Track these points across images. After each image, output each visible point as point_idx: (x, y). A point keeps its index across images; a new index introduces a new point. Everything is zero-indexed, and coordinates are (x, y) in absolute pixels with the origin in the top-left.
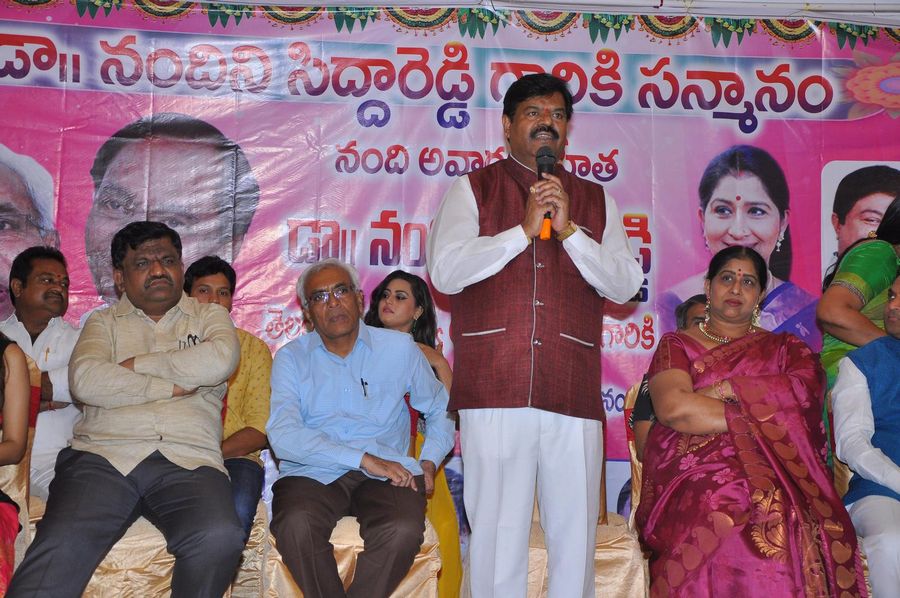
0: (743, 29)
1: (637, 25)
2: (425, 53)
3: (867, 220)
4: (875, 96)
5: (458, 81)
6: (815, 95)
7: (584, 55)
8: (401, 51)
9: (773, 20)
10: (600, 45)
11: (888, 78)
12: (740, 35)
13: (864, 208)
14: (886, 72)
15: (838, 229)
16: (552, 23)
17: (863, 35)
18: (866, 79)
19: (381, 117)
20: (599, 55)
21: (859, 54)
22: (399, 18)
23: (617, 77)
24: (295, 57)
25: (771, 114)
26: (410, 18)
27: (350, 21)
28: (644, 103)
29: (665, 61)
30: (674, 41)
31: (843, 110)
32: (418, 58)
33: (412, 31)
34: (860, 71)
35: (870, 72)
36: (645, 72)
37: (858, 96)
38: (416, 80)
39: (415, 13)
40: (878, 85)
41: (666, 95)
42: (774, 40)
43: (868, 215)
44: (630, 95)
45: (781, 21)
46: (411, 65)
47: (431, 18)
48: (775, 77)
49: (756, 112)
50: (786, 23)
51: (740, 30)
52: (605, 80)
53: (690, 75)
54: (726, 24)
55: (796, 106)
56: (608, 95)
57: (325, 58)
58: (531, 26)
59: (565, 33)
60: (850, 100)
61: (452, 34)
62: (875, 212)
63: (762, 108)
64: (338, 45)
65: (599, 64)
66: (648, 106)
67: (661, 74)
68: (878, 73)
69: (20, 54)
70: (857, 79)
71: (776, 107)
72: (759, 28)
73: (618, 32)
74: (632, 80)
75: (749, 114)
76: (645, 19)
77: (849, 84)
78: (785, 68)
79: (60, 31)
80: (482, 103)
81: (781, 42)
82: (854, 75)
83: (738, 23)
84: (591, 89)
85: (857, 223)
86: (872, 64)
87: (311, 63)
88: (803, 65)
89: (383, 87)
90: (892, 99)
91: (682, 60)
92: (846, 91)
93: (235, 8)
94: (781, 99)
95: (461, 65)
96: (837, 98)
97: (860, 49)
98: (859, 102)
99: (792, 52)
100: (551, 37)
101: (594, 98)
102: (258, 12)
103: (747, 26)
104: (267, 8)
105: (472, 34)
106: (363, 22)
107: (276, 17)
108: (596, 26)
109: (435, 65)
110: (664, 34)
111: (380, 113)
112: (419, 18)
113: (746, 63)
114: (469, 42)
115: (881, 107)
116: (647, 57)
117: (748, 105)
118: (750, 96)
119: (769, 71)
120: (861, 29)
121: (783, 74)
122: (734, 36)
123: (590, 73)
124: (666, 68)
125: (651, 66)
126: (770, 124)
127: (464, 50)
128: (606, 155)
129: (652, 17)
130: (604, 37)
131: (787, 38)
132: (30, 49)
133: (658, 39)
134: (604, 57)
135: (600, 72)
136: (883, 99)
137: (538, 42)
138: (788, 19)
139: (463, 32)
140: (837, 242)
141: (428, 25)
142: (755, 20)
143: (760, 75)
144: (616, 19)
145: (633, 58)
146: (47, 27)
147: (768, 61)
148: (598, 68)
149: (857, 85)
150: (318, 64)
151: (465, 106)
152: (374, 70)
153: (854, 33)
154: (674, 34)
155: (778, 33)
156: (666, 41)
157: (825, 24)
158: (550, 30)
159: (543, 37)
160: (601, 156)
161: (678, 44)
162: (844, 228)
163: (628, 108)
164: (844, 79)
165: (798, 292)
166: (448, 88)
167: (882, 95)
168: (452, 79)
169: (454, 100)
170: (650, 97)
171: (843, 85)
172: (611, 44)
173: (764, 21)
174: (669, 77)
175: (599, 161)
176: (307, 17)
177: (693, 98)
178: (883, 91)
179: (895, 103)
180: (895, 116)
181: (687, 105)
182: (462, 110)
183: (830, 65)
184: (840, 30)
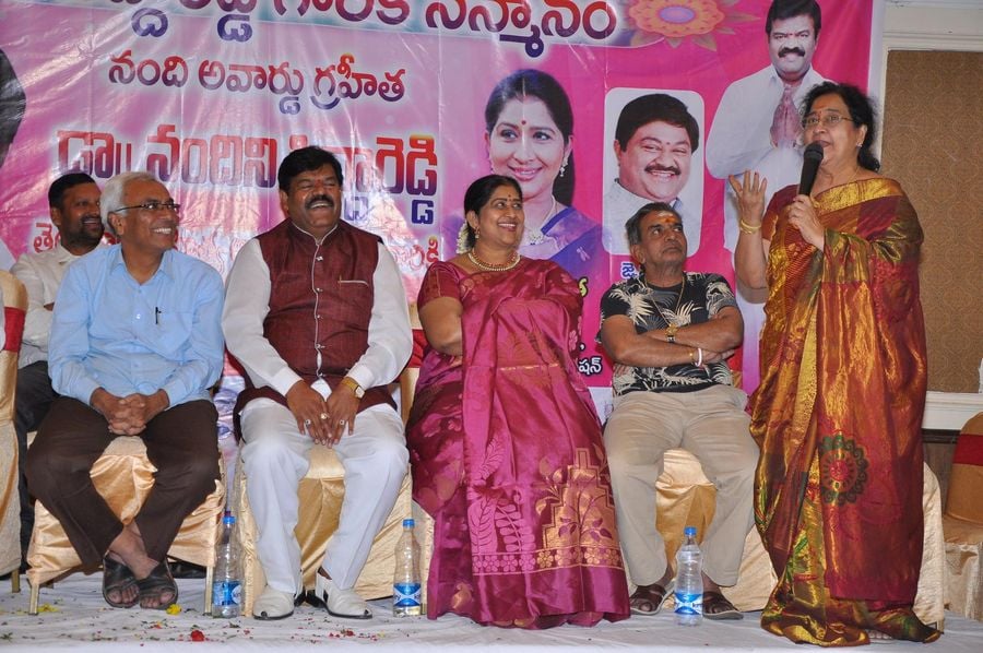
3: (647, 147)
4: (657, 25)
6: (599, 21)
11: (668, 7)
13: (644, 135)
14: (667, 1)
15: (619, 155)
18: (648, 7)
19: (158, 27)
25: (556, 38)
28: (432, 24)
31: (625, 39)
37: (640, 24)
40: (659, 13)
41: (454, 15)
43: (647, 142)
44: (417, 13)
48: (561, 1)
49: (543, 36)
55: (581, 32)
60: (632, 28)
62: (654, 139)
63: (548, 33)
66: (435, 26)
68: (659, 1)
70: (638, 7)
71: (562, 32)
75: (535, 38)
77: (631, 12)
80: (265, 16)
82: (636, 2)
84: (378, 6)
85: (638, 150)
90: (671, 28)
92: (628, 19)
94: (567, 23)
96: (620, 25)
98: (640, 30)
101: (381, 15)
111: (156, 22)
115: (662, 35)
117: (534, 28)
118: (536, 20)
126: (556, 49)
128: (393, 75)
136: (664, 28)
140: (618, 168)
149: (639, 12)
151: (247, 18)
160: (387, 75)
162: (625, 154)
163: (415, 27)
164: (626, 6)
165: (580, 217)
167: (662, 24)
169: (235, 12)
170: (437, 16)
171: (626, 13)
175: (386, 80)
177: (480, 19)
178: (662, 20)
179: (675, 32)
180: (674, 45)
181: (474, 27)
182: (244, 22)
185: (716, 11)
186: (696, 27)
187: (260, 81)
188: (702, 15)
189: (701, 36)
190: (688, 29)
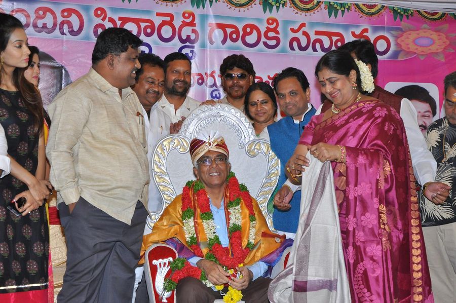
0: (345, 8)
1: (288, 4)
2: (171, 16)
4: (412, 47)
5: (190, 33)
6: (381, 46)
7: (260, 20)
8: (159, 14)
9: (360, 4)
10: (268, 15)
11: (419, 38)
12: (343, 12)
14: (418, 34)
16: (242, 2)
17: (406, 14)
18: (408, 38)
20: (268, 21)
21: (404, 24)
23: (277, 33)
24: (97, 16)
28: (292, 48)
29: (303, 25)
30: (308, 14)
31: (396, 54)
32: (168, 19)
33: (165, 3)
34: (405, 34)
35: (410, 34)
36: (293, 30)
37: (404, 47)
38: (167, 32)
40: (414, 42)
41: (304, 44)
42: (361, 15)
44: (284, 43)
45: (364, 5)
46: (164, 23)
48: (361, 35)
50: (367, 6)
51: (343, 9)
52: (271, 34)
53: (317, 33)
54: (335, 6)
56: (273, 43)
57: (116, 18)
58: (231, 3)
59: (250, 7)
60: (399, 49)
61: (187, 6)
64: (122, 10)
65: (267, 25)
66: (294, 50)
67: (301, 32)
68: (414, 35)
70: (403, 38)
72: (353, 8)
73: (278, 8)
74: (286, 35)
76: (293, 2)
77: (399, 41)
78: (366, 30)
80: (203, 46)
81: (364, 16)
82: (402, 36)
83: (342, 5)
84: (263, 39)
86: (410, 30)
87: (107, 19)
88: (376, 29)
89: (148, 35)
90: (420, 49)
91: (312, 24)
92: (397, 44)
95: (192, 24)
96: (393, 48)
97: (405, 22)
98: (404, 50)
99: (370, 22)
100: (242, 9)
101: (265, 44)
103: (347, 7)
105: (198, 7)
108: (266, 4)
109: (177, 23)
110: (303, 10)
113: (346, 27)
114: (198, 12)
115: (415, 53)
116: (294, 22)
119: (358, 32)
120: (405, 10)
121: (365, 34)
122: (340, 12)
123: (263, 30)
124: (304, 29)
125: (296, 28)
127: (193, 15)
128: (272, 76)
130: (271, 10)
131: (367, 14)
133: (300, 13)
134: (270, 21)
135: (269, 30)
136: (417, 49)
137: (235, 12)
138: (368, 4)
139: (193, 6)
142: (351, 4)
143: (353, 34)
144: (277, 1)
145: (286, 23)
147: (358, 26)
148: (267, 28)
149: (403, 41)
150: (111, 20)
151: (193, 47)
152: (143, 25)
153: (402, 13)
154: (308, 10)
155: (362, 11)
156: (304, 13)
157: (387, 7)
158: (241, 6)
159: (237, 9)
160: (269, 77)
161: (310, 15)
163: (284, 50)
164: (397, 38)
166: (184, 37)
167: (416, 47)
168: (186, 32)
169: (188, 44)
170: (295, 44)
171: (396, 41)
172: (274, 14)
173: (355, 4)
174: (305, 33)
175: (268, 80)
177: (318, 46)
178: (416, 45)
179: (423, 51)
180: (422, 58)
181: (315, 50)
182: (191, 49)
183: (389, 30)
184: (394, 11)
185: (445, 40)
186: (434, 48)
187: (200, 81)
188: (437, 42)
189: (437, 53)
190: (430, 49)
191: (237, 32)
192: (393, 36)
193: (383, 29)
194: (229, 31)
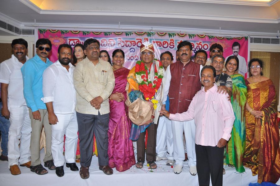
1: (177, 35)
2: (141, 40)
6: (206, 47)
7: (168, 40)
8: (137, 39)
9: (199, 35)
10: (171, 38)
12: (194, 37)
16: (163, 35)
17: (213, 38)
21: (212, 41)
22: (137, 34)
23: (173, 44)
24: (119, 41)
26: (138, 34)
27: (128, 34)
32: (140, 40)
33: (139, 36)
39: (139, 33)
46: (139, 42)
47: (142, 34)
48: (199, 44)
50: (201, 35)
54: (191, 35)
56: (172, 47)
57: (124, 41)
58: (159, 35)
59: (165, 36)
61: (146, 36)
63: (197, 49)
64: (126, 39)
69: (74, 42)
72: (197, 36)
73: (174, 36)
74: (176, 44)
76: (178, 34)
78: (201, 42)
79: (80, 38)
81: (200, 38)
83: (193, 35)
84: (169, 46)
88: (204, 42)
89: (134, 46)
93: (109, 33)
94: (200, 48)
99: (202, 40)
102: (113, 33)
103: (195, 35)
104: (114, 33)
105: (149, 37)
106: (131, 35)
107: (116, 34)
108: (170, 35)
110: (181, 37)
111: (133, 50)
112: (140, 34)
113: (195, 42)
114: (149, 38)
116: (178, 40)
117: (195, 48)
119: (198, 43)
120: (212, 36)
123: (169, 43)
129: (179, 34)
130: (171, 37)
131: (201, 37)
132: (75, 41)
134: (171, 40)
135: (171, 43)
137: (160, 38)
139: (147, 36)
141: (142, 35)
143: (197, 43)
144: (173, 34)
145: (176, 40)
146: (78, 37)
147: (198, 41)
150: (123, 42)
152: (132, 43)
154: (183, 37)
155: (199, 37)
156: (181, 38)
157: (207, 35)
158: (162, 36)
159: (161, 37)
163: (175, 49)
172: (172, 38)
176: (121, 34)
183: (208, 42)
184: (209, 37)
185: (224, 45)
191: (161, 44)
192: (209, 44)
193: (206, 42)
194: (158, 43)
